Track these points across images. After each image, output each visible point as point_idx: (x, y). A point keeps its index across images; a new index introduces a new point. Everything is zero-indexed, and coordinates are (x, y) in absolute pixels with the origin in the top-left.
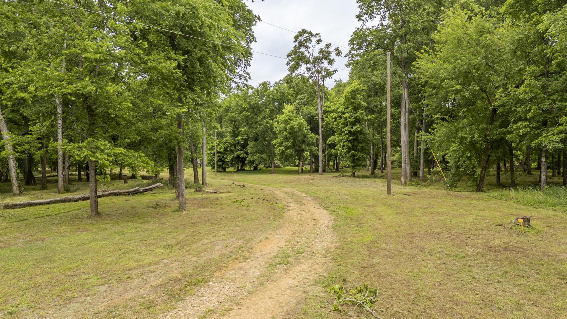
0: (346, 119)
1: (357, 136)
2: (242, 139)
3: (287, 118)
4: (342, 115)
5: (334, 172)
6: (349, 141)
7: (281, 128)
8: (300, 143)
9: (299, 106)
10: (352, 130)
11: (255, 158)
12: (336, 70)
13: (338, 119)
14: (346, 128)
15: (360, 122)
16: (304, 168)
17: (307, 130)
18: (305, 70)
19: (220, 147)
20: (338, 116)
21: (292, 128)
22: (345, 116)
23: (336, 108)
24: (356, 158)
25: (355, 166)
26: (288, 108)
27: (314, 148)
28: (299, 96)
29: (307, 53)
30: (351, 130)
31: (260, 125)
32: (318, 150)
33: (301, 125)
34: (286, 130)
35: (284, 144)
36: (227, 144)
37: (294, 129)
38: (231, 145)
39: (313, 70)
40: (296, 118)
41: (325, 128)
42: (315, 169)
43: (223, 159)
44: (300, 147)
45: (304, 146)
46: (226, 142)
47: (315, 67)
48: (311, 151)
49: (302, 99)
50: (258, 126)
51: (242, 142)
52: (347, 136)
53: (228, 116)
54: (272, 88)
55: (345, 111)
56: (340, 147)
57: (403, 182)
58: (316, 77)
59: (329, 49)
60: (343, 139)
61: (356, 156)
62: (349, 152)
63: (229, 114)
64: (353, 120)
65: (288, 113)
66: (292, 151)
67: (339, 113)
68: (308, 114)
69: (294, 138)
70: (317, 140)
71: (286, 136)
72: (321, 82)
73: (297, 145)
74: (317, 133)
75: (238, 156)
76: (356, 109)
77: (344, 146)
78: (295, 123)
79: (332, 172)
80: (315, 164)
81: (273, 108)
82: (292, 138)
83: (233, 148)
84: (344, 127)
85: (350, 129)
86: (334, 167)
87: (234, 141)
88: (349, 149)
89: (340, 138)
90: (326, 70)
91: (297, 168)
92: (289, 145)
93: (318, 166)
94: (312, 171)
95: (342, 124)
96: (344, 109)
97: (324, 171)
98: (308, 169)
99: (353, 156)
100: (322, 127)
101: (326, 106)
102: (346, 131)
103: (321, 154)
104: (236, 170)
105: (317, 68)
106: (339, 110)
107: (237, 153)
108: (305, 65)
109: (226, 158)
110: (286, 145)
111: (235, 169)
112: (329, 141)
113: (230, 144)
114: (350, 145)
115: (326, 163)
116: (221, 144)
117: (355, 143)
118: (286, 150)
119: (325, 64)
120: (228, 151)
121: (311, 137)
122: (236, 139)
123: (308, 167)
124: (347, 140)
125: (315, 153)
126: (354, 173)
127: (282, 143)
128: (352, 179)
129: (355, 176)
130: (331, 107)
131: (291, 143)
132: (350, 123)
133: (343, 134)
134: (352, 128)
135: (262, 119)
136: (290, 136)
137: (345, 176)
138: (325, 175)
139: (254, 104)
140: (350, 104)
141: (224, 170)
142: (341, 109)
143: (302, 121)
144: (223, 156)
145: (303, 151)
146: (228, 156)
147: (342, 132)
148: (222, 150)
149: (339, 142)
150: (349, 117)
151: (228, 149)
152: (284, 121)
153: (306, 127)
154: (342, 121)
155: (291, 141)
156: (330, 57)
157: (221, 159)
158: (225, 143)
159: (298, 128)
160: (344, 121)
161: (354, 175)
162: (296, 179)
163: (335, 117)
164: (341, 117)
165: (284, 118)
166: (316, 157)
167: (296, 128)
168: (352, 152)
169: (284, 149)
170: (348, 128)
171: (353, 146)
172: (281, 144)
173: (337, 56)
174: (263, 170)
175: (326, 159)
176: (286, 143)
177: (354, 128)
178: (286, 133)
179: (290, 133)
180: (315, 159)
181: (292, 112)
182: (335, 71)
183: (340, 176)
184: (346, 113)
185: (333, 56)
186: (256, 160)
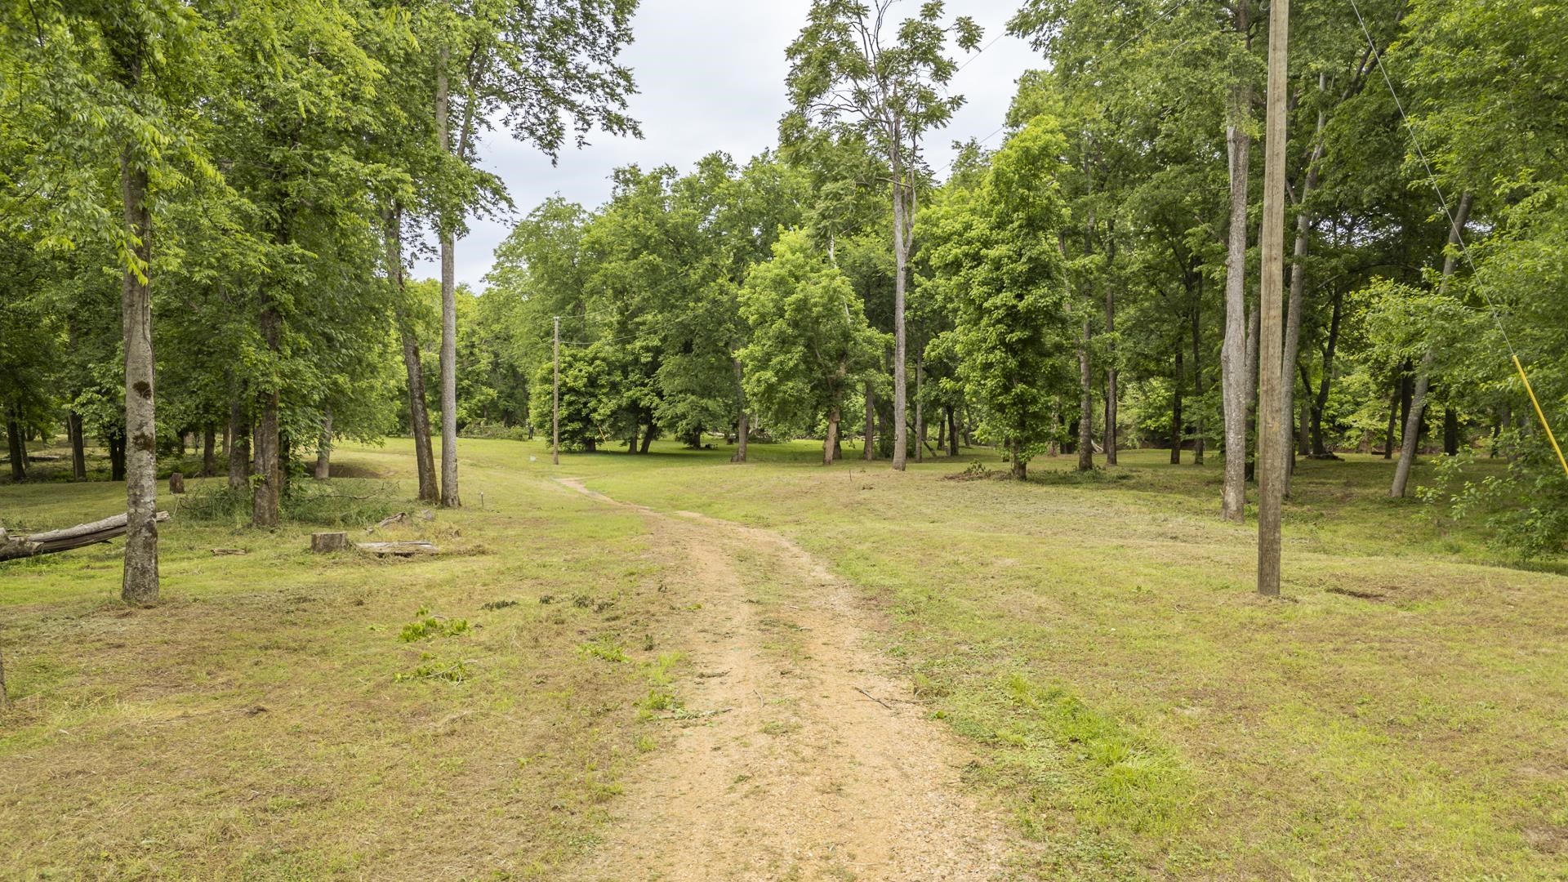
0: (997, 265)
1: (1037, 330)
2: (647, 349)
3: (783, 272)
4: (984, 252)
5: (942, 459)
6: (1010, 348)
7: (763, 305)
8: (831, 360)
9: (824, 223)
10: (1021, 305)
11: (681, 408)
12: (961, 98)
13: (967, 264)
14: (998, 300)
15: (1049, 277)
16: (845, 445)
17: (856, 313)
18: (850, 96)
19: (576, 372)
20: (966, 255)
21: (802, 306)
22: (993, 253)
23: (958, 226)
24: (1032, 409)
25: (1028, 440)
26: (791, 241)
27: (881, 378)
28: (829, 187)
29: (856, 37)
30: (1014, 307)
31: (698, 300)
32: (892, 384)
33: (833, 296)
34: (781, 313)
35: (775, 361)
36: (598, 362)
37: (810, 310)
38: (612, 367)
39: (877, 100)
40: (818, 271)
41: (916, 310)
42: (882, 447)
43: (584, 412)
44: (830, 372)
45: (842, 371)
46: (595, 358)
47: (885, 87)
48: (869, 387)
49: (837, 196)
50: (691, 304)
51: (646, 358)
52: (1001, 328)
53: (601, 272)
54: (738, 176)
55: (994, 236)
56: (973, 369)
57: (1233, 507)
58: (888, 122)
59: (937, 23)
60: (985, 340)
61: (1034, 401)
62: (1006, 389)
63: (605, 265)
64: (1025, 268)
65: (789, 256)
66: (801, 385)
67: (969, 243)
68: (862, 264)
69: (810, 339)
70: (890, 350)
71: (782, 332)
72: (907, 143)
73: (820, 365)
74: (888, 325)
75: (634, 406)
76: (1034, 226)
77: (987, 366)
78: (813, 290)
79: (935, 459)
80: (882, 429)
81: (744, 243)
82: (802, 341)
83: (617, 377)
84: (990, 295)
85: (1014, 302)
86: (941, 444)
87: (621, 356)
88: (1009, 378)
89: (973, 336)
90: (926, 97)
91: (815, 444)
92: (791, 364)
93: (892, 438)
94: (870, 457)
95: (983, 283)
96: (992, 229)
97: (910, 454)
98: (857, 448)
99: (1021, 401)
100: (908, 308)
101: (925, 221)
102: (997, 308)
103: (900, 399)
104: (627, 448)
105: (891, 93)
106: (973, 234)
107: (631, 393)
108: (850, 81)
109: (595, 410)
110: (781, 363)
111: (624, 444)
112: (932, 350)
113: (608, 364)
114: (1012, 363)
115: (918, 428)
116: (578, 365)
117: (1030, 356)
118: (780, 381)
119: (923, 75)
120: (603, 386)
121: (869, 341)
122: (629, 347)
123: (859, 443)
124: (1003, 342)
125: (883, 392)
126: (1023, 467)
127: (768, 357)
128: (1015, 488)
129: (1023, 478)
130: (942, 222)
131: (797, 356)
132: (1014, 282)
133: (985, 321)
134: (1020, 297)
135: (703, 278)
136: (796, 332)
137: (989, 475)
138: (916, 471)
139: (676, 226)
140: (1016, 210)
141: (590, 447)
142: (981, 227)
143: (838, 282)
144: (585, 404)
145: (840, 386)
146: (600, 401)
147: (981, 311)
148: (580, 384)
149: (969, 353)
150: (1010, 257)
151: (603, 381)
152: (774, 281)
153: (851, 304)
154: (982, 271)
155: (799, 350)
156: (939, 53)
157: (579, 411)
158: (591, 362)
159: (823, 305)
160: (991, 271)
161: (1021, 474)
162: (810, 483)
163: (956, 257)
164: (977, 259)
165: (776, 271)
166: (885, 408)
167: (815, 305)
168: (1020, 388)
169: (774, 379)
170: (1006, 297)
171: (1023, 364)
172: (763, 363)
173: (964, 50)
174: (716, 449)
175: (919, 417)
176: (782, 357)
177: (1029, 299)
178: (780, 324)
179: (795, 324)
180: (881, 415)
181: (803, 250)
182: (957, 102)
183: (968, 475)
184: (997, 242)
185: (950, 49)
186: (684, 416)
